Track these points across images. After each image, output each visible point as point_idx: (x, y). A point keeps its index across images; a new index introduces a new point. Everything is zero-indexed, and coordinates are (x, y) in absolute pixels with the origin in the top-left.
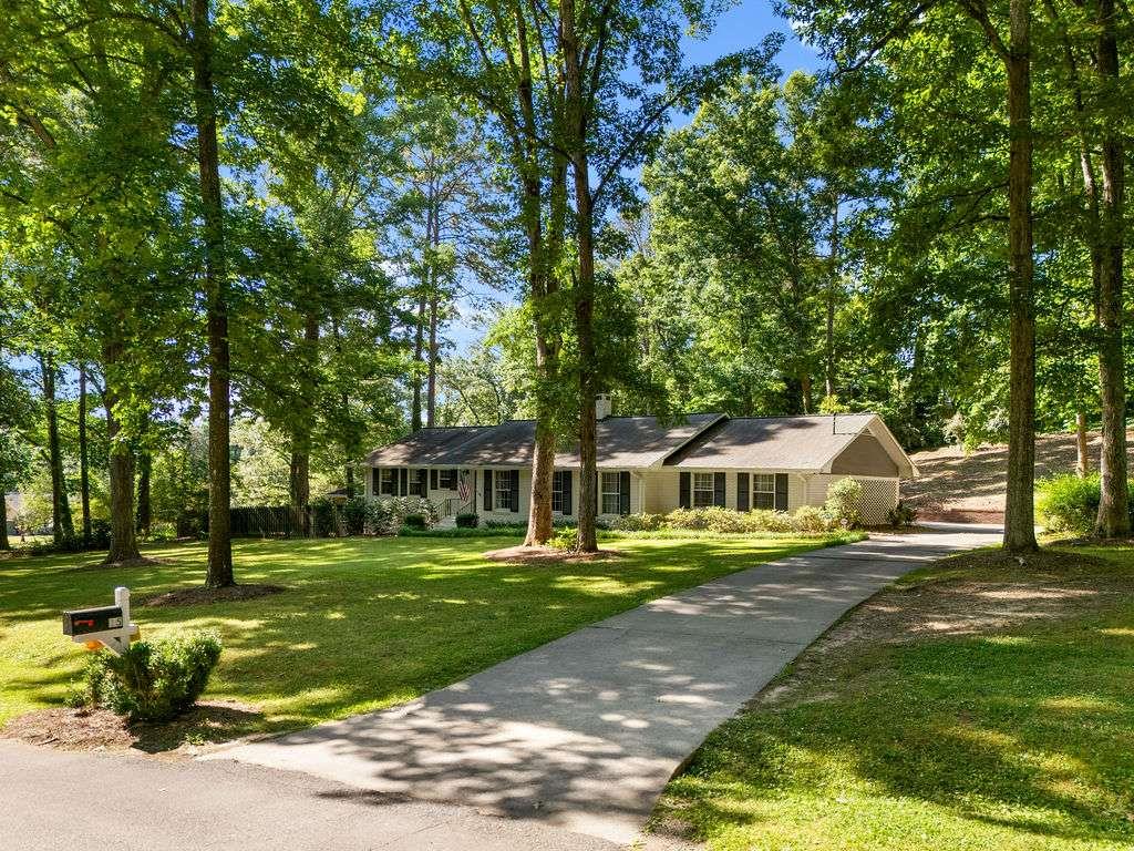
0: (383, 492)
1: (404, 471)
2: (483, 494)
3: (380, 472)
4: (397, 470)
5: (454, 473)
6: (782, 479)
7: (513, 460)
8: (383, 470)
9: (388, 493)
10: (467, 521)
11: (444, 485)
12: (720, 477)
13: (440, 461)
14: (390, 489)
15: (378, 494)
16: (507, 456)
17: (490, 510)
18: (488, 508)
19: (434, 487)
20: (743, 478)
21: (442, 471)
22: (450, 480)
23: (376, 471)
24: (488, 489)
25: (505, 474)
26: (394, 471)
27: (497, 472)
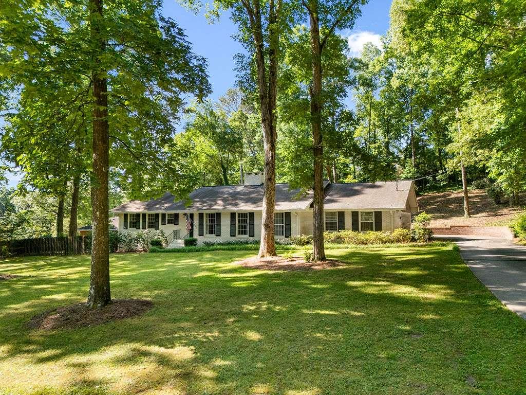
0: (130, 227)
1: (144, 215)
2: (198, 227)
3: (129, 216)
4: (139, 214)
5: (177, 215)
6: (378, 215)
7: (215, 207)
8: (130, 215)
9: (133, 227)
10: (190, 242)
11: (170, 222)
12: (341, 214)
13: (168, 209)
14: (135, 225)
15: (127, 228)
16: (211, 205)
17: (203, 235)
18: (201, 234)
19: (164, 223)
20: (355, 214)
21: (168, 215)
22: (175, 219)
23: (126, 215)
24: (201, 224)
25: (211, 215)
26: (138, 215)
27: (206, 214)
